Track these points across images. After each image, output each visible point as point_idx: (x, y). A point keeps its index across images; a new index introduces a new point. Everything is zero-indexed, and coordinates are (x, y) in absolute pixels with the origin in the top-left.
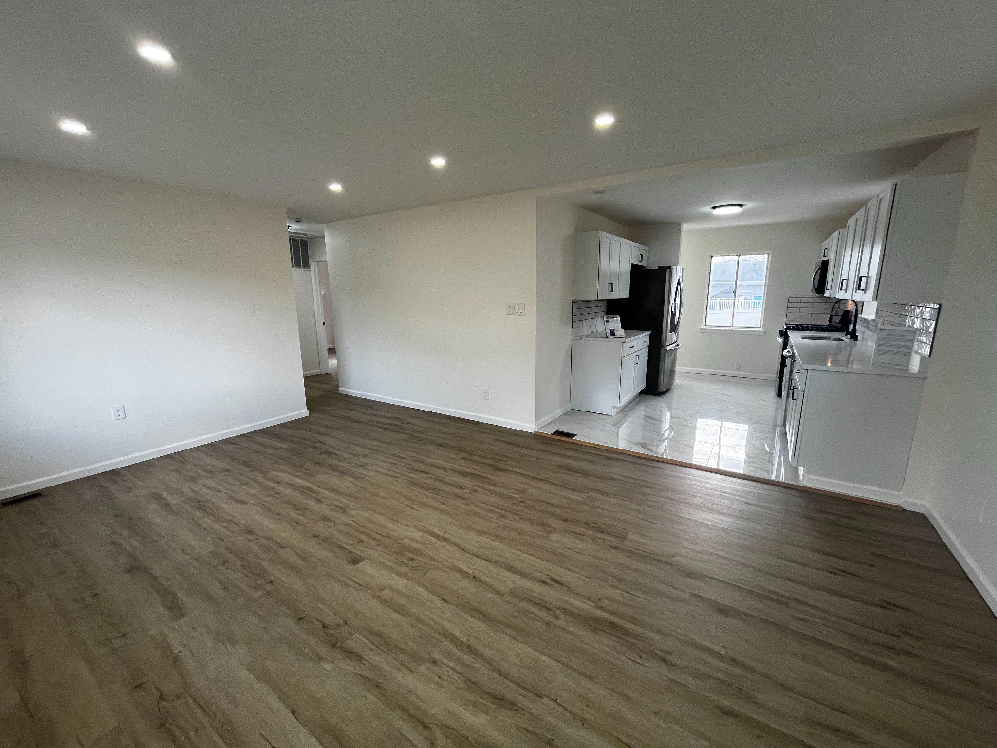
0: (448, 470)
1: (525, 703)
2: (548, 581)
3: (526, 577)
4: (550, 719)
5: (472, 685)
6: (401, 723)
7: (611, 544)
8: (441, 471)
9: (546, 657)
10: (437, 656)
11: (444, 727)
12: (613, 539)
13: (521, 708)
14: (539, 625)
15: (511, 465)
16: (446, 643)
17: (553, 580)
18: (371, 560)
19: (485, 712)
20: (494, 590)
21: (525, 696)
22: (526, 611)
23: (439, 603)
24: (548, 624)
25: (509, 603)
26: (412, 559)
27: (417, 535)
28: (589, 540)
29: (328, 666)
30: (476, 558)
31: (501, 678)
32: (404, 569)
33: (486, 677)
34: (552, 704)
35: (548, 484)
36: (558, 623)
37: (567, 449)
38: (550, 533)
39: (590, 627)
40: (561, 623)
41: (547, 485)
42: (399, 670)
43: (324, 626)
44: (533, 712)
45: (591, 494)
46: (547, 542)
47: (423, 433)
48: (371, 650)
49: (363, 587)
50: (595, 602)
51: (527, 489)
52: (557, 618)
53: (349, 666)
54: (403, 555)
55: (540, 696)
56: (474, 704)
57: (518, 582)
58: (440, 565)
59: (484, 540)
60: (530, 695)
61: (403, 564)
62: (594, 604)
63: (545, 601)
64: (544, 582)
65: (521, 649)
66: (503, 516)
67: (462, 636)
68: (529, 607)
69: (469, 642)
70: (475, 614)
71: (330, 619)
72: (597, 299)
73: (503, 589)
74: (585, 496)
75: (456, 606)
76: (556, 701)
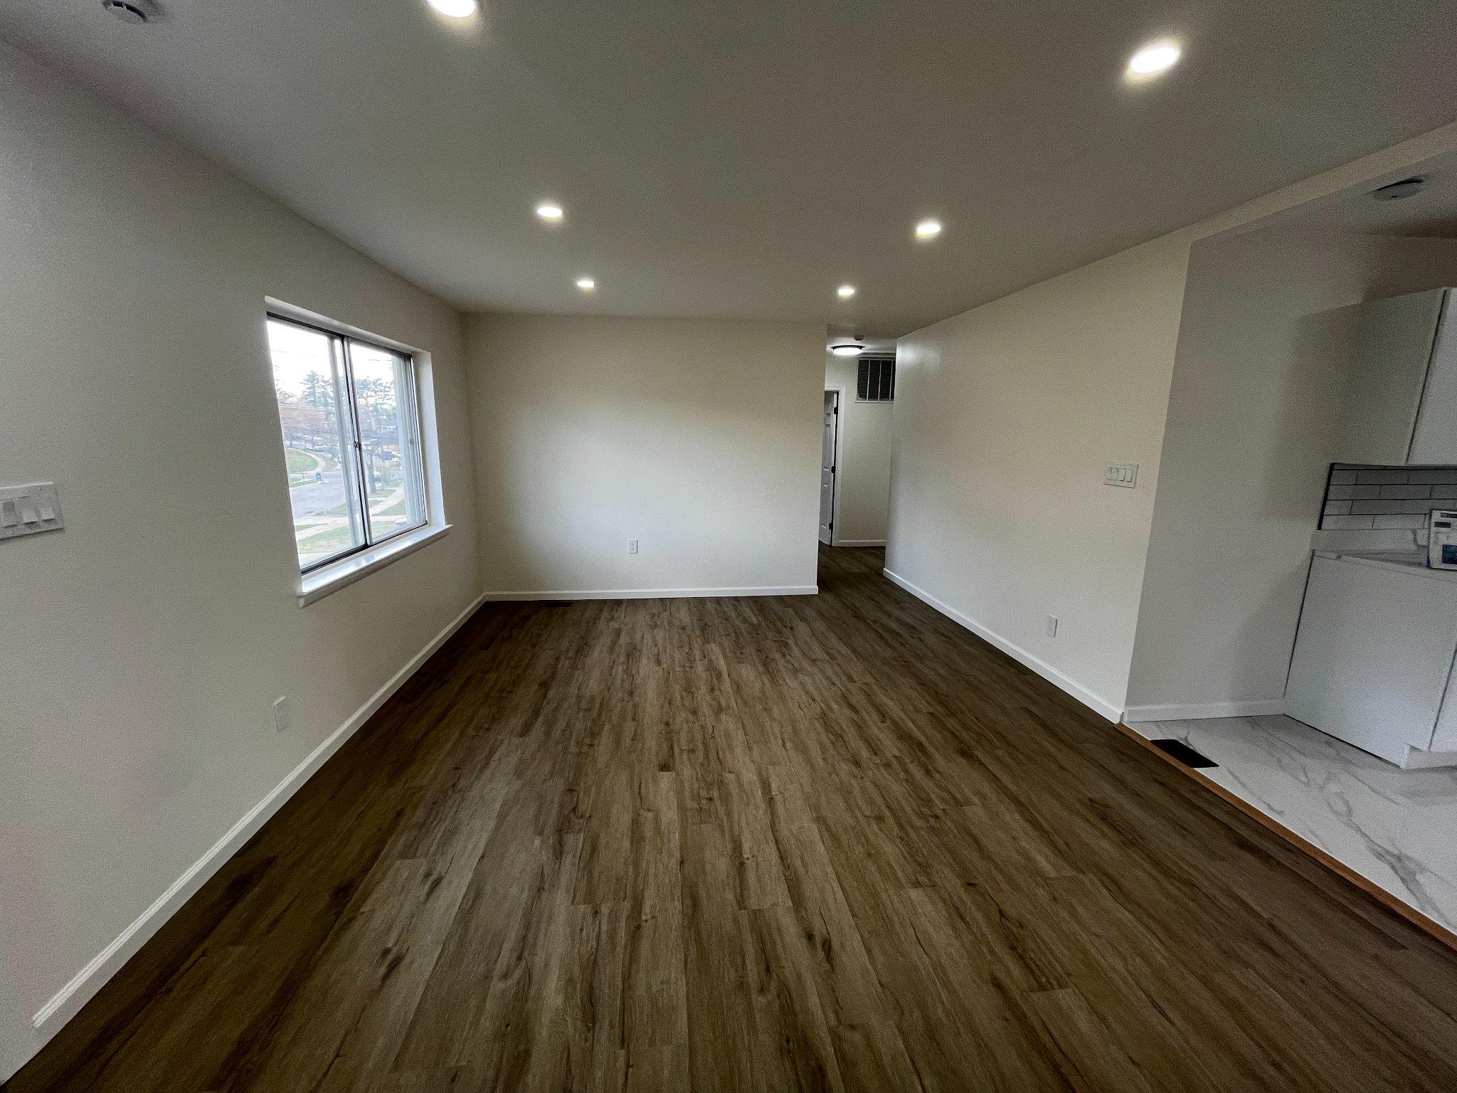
0: (888, 721)
1: (604, 1033)
2: (818, 940)
3: (797, 911)
4: (599, 1074)
5: (592, 964)
6: (513, 935)
7: (1001, 976)
8: (875, 717)
9: (685, 1017)
10: (605, 909)
11: (529, 974)
12: (1016, 971)
13: (594, 1031)
14: (731, 976)
15: (997, 759)
16: (627, 905)
17: (827, 946)
18: (678, 774)
19: (567, 998)
20: (742, 895)
21: (612, 1026)
22: (741, 947)
23: (673, 861)
24: (742, 986)
25: (736, 921)
26: (711, 799)
27: (750, 776)
28: (968, 939)
29: (537, 843)
30: (772, 845)
31: (620, 986)
32: (690, 804)
33: (611, 971)
34: (621, 1063)
35: (1022, 815)
36: (754, 997)
37: (1157, 781)
38: (917, 884)
39: (785, 1043)
40: (759, 1001)
41: (1017, 816)
42: (567, 891)
43: (574, 809)
44: (597, 1048)
45: (1089, 879)
46: (891, 892)
47: (921, 658)
48: (574, 857)
49: (640, 796)
50: (839, 1020)
51: (969, 803)
52: (762, 990)
53: (545, 856)
54: (709, 789)
55: (623, 1043)
56: (570, 981)
57: (780, 911)
58: (726, 824)
59: (813, 831)
60: (617, 1030)
61: (696, 797)
62: (833, 1023)
63: (777, 958)
64: (810, 937)
65: (677, 979)
66: (880, 819)
67: (648, 911)
68: (750, 949)
69: (644, 923)
70: (689, 901)
71: (585, 807)
72: (1402, 463)
73: (753, 903)
74: (1070, 872)
75: (684, 878)
76: (628, 1066)
